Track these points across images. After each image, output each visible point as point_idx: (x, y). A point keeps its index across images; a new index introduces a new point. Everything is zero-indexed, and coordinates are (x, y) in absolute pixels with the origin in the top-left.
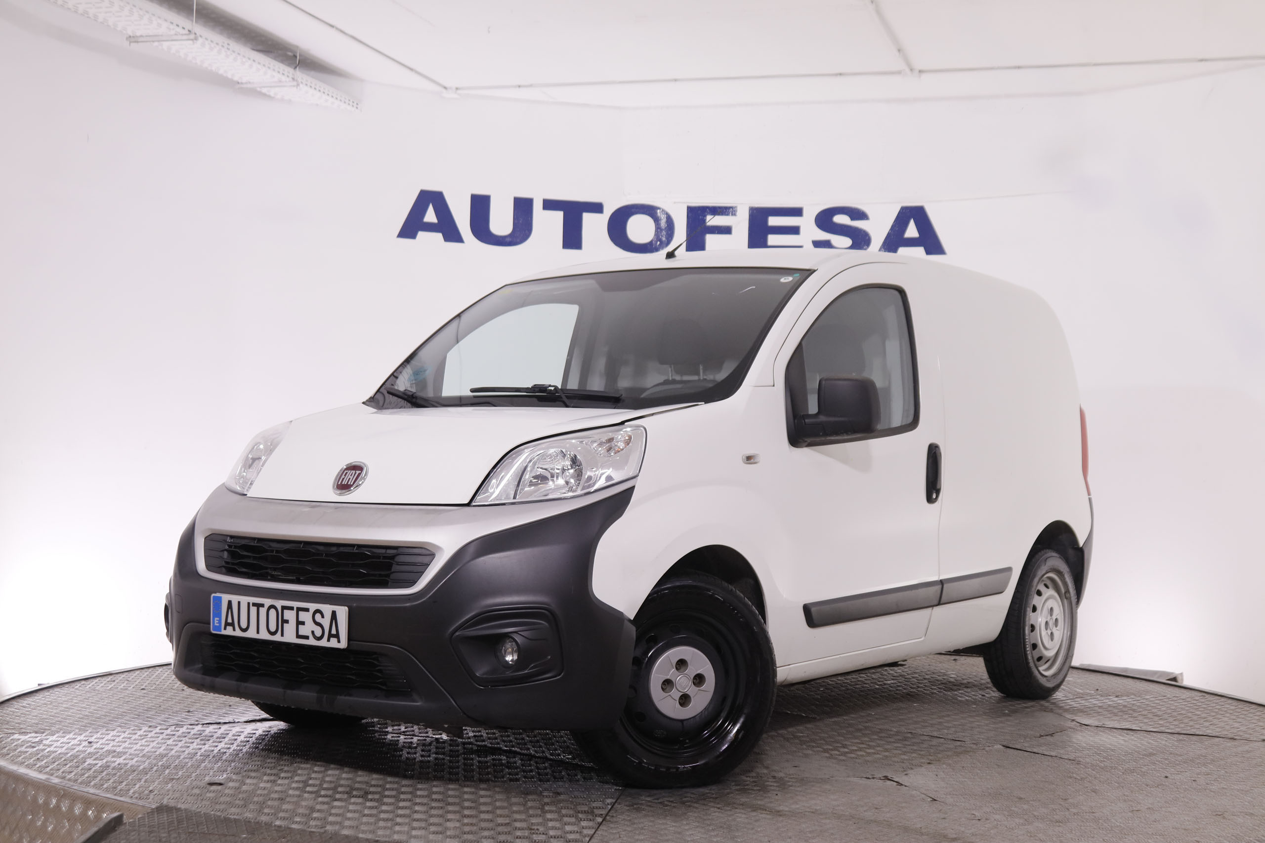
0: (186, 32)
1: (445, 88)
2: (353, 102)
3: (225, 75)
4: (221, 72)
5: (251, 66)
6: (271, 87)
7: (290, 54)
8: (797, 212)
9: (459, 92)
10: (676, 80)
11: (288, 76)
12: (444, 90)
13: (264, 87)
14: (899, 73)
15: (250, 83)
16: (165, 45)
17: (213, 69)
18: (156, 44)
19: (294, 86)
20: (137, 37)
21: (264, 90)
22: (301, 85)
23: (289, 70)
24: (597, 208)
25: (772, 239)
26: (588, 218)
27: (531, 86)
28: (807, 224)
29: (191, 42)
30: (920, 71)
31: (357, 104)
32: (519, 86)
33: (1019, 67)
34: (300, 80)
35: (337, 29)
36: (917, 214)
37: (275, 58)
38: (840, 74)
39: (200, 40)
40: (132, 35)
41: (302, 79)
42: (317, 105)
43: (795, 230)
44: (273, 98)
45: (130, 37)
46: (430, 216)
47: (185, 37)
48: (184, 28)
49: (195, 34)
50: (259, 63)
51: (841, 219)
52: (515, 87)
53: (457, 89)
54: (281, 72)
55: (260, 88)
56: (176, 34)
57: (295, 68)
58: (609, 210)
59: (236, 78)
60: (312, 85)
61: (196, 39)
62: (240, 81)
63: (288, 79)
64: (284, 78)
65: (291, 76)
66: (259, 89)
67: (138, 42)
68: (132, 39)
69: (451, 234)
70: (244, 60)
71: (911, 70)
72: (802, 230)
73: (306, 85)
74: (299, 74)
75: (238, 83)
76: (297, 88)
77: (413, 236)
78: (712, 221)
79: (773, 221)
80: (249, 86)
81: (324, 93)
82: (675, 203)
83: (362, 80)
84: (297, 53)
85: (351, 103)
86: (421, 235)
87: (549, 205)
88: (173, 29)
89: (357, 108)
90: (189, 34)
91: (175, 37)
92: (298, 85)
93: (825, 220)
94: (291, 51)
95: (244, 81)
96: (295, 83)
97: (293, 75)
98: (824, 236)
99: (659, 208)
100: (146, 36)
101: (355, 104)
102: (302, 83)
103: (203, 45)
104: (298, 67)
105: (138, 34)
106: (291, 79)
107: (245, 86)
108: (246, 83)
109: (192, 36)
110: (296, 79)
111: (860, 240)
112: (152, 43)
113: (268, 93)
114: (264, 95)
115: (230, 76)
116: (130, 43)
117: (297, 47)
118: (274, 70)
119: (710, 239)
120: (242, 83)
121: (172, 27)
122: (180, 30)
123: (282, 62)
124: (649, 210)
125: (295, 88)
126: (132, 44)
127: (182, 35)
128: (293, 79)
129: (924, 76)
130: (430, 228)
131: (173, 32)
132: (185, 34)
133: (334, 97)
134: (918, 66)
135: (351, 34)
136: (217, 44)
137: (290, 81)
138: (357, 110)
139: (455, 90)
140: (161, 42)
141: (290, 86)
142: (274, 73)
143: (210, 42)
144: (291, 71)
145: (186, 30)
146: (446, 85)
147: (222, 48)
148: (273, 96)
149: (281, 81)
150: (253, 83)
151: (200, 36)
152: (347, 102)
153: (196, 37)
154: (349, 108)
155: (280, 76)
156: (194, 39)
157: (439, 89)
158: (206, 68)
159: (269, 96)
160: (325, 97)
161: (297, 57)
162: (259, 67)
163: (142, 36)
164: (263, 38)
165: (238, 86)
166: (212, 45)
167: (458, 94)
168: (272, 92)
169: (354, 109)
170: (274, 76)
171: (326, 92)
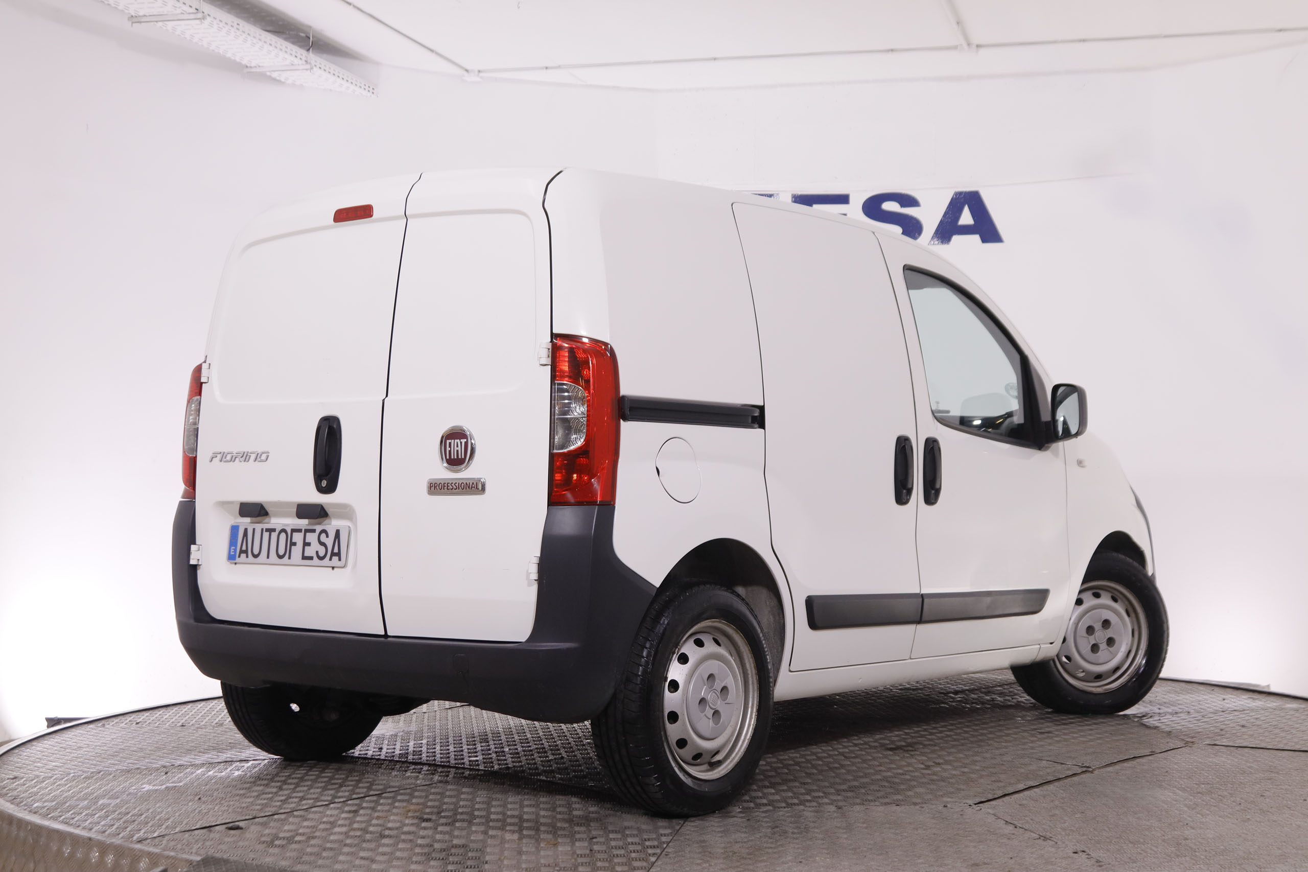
0: (193, 10)
1: (467, 71)
2: (369, 87)
3: (233, 58)
4: (229, 55)
5: (261, 48)
6: (282, 71)
7: (302, 35)
9: (481, 74)
10: (715, 59)
11: (301, 59)
12: (465, 73)
13: (274, 71)
14: (955, 48)
15: (259, 66)
16: (170, 25)
17: (221, 52)
18: (160, 24)
19: (307, 70)
20: (139, 16)
21: (275, 75)
22: (315, 69)
23: (301, 52)
27: (559, 67)
29: (198, 22)
30: (978, 46)
31: (373, 89)
32: (547, 68)
33: (1084, 41)
34: (313, 63)
35: (354, 6)
36: (973, 200)
37: (286, 39)
38: (892, 50)
39: (209, 19)
40: (134, 15)
41: (316, 61)
42: (331, 90)
45: (132, 16)
47: (192, 16)
48: (191, 6)
49: (203, 12)
50: (270, 45)
51: (890, 206)
52: (542, 68)
53: (479, 71)
54: (294, 53)
55: (270, 71)
56: (182, 13)
57: (308, 50)
59: (244, 62)
60: (326, 69)
61: (204, 18)
62: (248, 65)
63: (300, 62)
64: (296, 61)
65: (304, 58)
66: (268, 74)
67: (140, 22)
68: (135, 19)
70: (254, 41)
71: (969, 44)
73: (320, 68)
74: (312, 57)
75: (247, 67)
76: (310, 71)
80: (258, 70)
81: (338, 77)
83: (378, 63)
84: (309, 34)
85: (367, 87)
88: (180, 7)
89: (373, 93)
90: (197, 13)
91: (182, 17)
92: (312, 68)
94: (303, 31)
95: (253, 65)
96: (308, 66)
97: (306, 57)
100: (150, 16)
101: (371, 90)
102: (315, 66)
103: (211, 25)
104: (311, 50)
105: (141, 14)
106: (304, 63)
107: (254, 70)
108: (256, 67)
109: (200, 15)
110: (309, 61)
111: (912, 228)
112: (155, 23)
113: (278, 78)
114: (274, 80)
115: (238, 59)
116: (132, 23)
117: (310, 27)
118: (286, 52)
120: (251, 67)
121: (178, 5)
122: (187, 8)
123: (293, 43)
125: (308, 72)
126: (134, 24)
127: (189, 13)
128: (306, 61)
129: (982, 51)
131: (179, 11)
132: (193, 13)
133: (350, 81)
134: (976, 40)
135: (368, 12)
136: (226, 23)
137: (303, 64)
138: (372, 95)
139: (476, 73)
140: (166, 22)
141: (303, 69)
142: (287, 56)
143: (219, 22)
144: (304, 52)
145: (194, 8)
146: (468, 68)
147: (231, 28)
148: (283, 80)
149: (292, 65)
150: (262, 67)
151: (209, 15)
152: (363, 87)
153: (203, 16)
154: (365, 93)
155: (293, 58)
156: (203, 19)
157: (460, 72)
158: (213, 50)
159: (279, 82)
160: (339, 81)
161: (309, 38)
162: (271, 48)
163: (145, 16)
164: (274, 18)
165: (246, 70)
166: (221, 25)
167: (481, 77)
168: (283, 76)
169: (370, 94)
170: (286, 59)
171: (341, 76)
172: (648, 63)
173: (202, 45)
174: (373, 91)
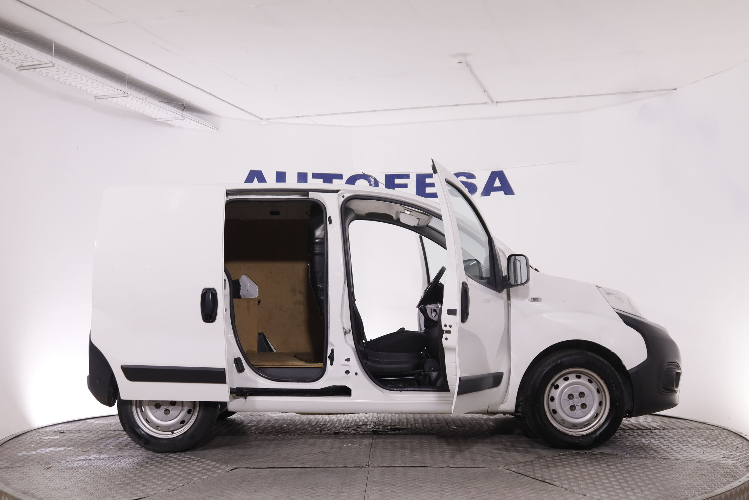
0: (122, 92)
1: (261, 119)
3: (148, 115)
4: (145, 113)
5: (159, 110)
6: (172, 120)
9: (268, 121)
10: (375, 111)
12: (261, 120)
14: (486, 103)
15: (161, 118)
16: (114, 99)
17: (141, 112)
18: (109, 99)
20: (99, 96)
21: (169, 122)
22: (186, 119)
23: (179, 112)
27: (304, 116)
29: (125, 98)
30: (496, 102)
32: (298, 117)
33: (546, 99)
34: (186, 117)
35: (201, 89)
37: (172, 106)
38: (457, 105)
39: (130, 97)
42: (197, 129)
44: (174, 126)
45: (96, 96)
47: (122, 95)
49: (127, 93)
50: (163, 108)
52: (295, 117)
53: (267, 119)
54: (175, 112)
56: (118, 94)
57: (183, 111)
59: (153, 117)
60: (192, 119)
62: (156, 118)
63: (179, 116)
64: (177, 116)
65: (180, 114)
66: (166, 122)
67: (99, 99)
68: (97, 97)
70: (155, 106)
71: (492, 102)
73: (189, 119)
74: (185, 113)
75: (155, 119)
76: (184, 120)
80: (160, 120)
82: (379, 173)
83: (219, 117)
84: (183, 103)
85: (214, 128)
89: (217, 130)
90: (124, 94)
91: (117, 96)
92: (184, 119)
94: (180, 102)
96: (183, 118)
97: (182, 114)
100: (104, 96)
102: (187, 118)
103: (132, 99)
104: (184, 110)
105: (99, 94)
106: (181, 116)
107: (158, 120)
109: (126, 95)
112: (107, 99)
113: (171, 124)
114: (169, 125)
115: (150, 115)
116: (96, 99)
117: (184, 100)
118: (171, 111)
120: (157, 119)
121: (115, 90)
122: (119, 92)
123: (176, 108)
125: (183, 120)
127: (121, 94)
128: (182, 116)
129: (499, 104)
131: (116, 93)
132: (122, 94)
133: (205, 125)
134: (495, 100)
135: (208, 92)
136: (140, 99)
138: (217, 131)
139: (266, 119)
140: (112, 99)
141: (180, 119)
142: (172, 113)
143: (136, 98)
144: (181, 112)
145: (123, 91)
146: (261, 118)
147: (142, 101)
148: (174, 125)
149: (176, 117)
150: (162, 119)
151: (130, 95)
152: (212, 127)
153: (127, 95)
154: (213, 130)
155: (175, 114)
156: (127, 96)
157: (258, 120)
158: (137, 111)
159: (172, 125)
160: (199, 125)
161: (183, 105)
162: (163, 110)
163: (101, 96)
164: (166, 96)
165: (156, 120)
166: (137, 99)
167: (268, 122)
168: (173, 123)
169: (215, 131)
170: (172, 115)
171: (200, 123)
172: (345, 113)
173: (132, 109)
174: (217, 129)
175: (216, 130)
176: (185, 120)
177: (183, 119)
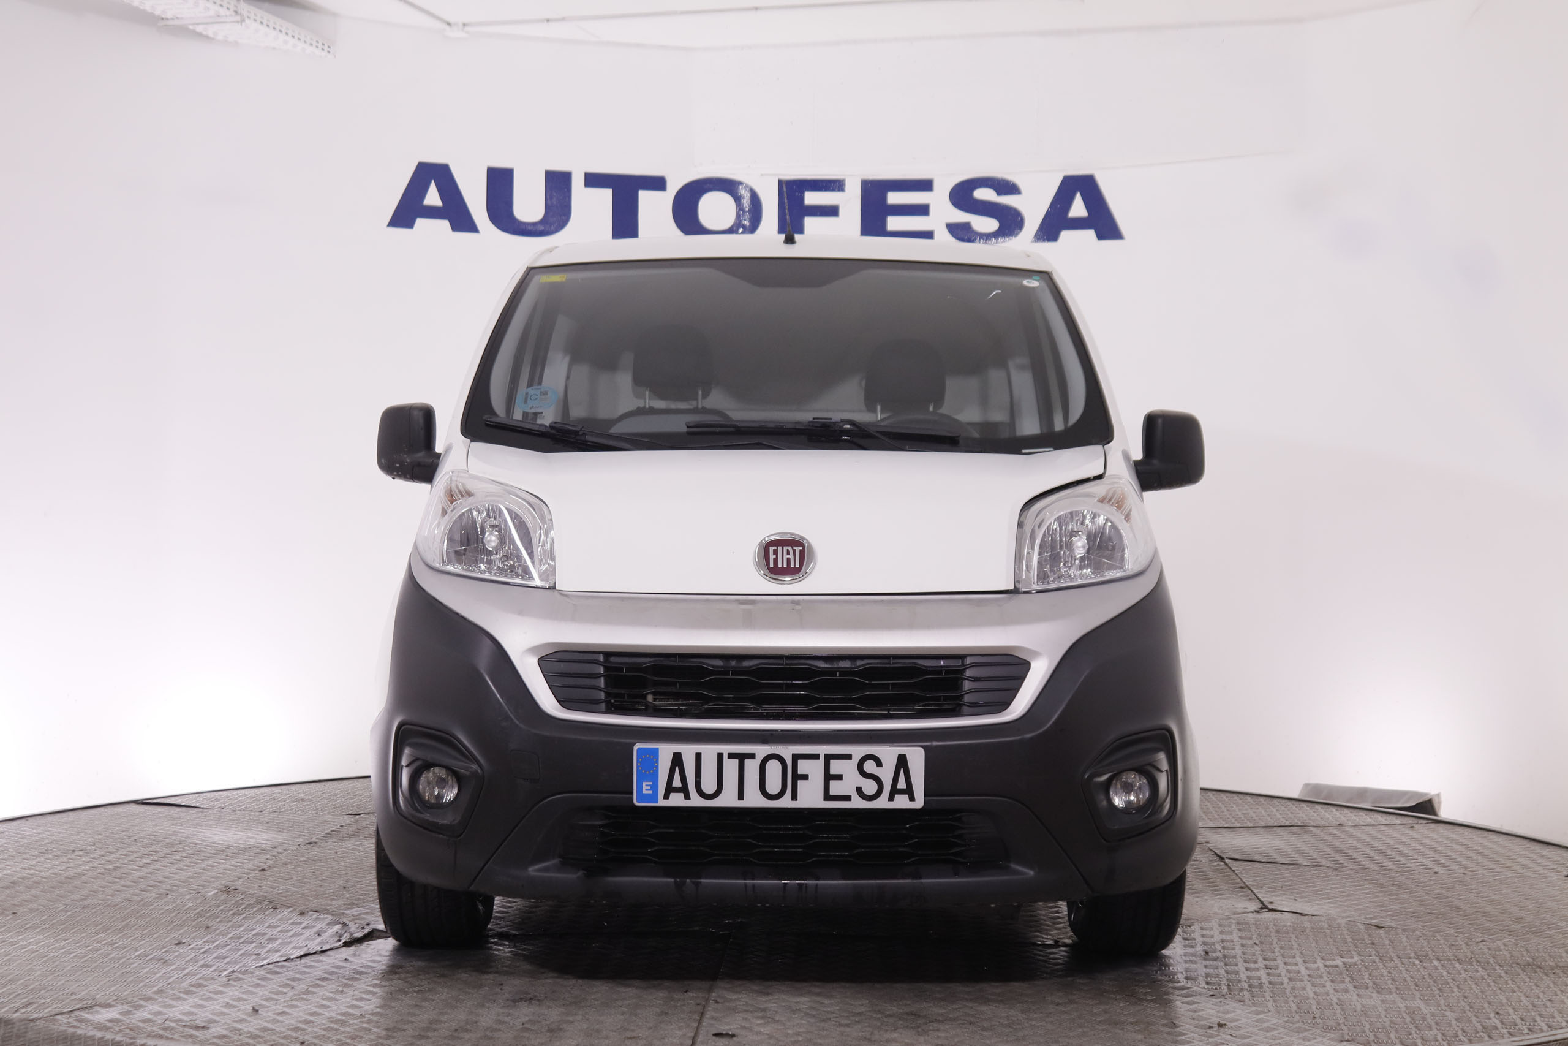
1: (449, 24)
2: (323, 44)
3: (142, 8)
6: (207, 23)
8: (925, 185)
9: (467, 28)
10: (756, 9)
11: (228, 8)
12: (447, 28)
13: (198, 24)
15: (177, 18)
21: (199, 29)
22: (247, 21)
23: (230, 1)
24: (657, 183)
25: (894, 223)
26: (645, 197)
27: (563, 19)
28: (939, 201)
31: (329, 47)
32: (548, 20)
34: (245, 14)
36: (1085, 186)
41: (249, 12)
42: (274, 48)
43: (922, 210)
44: (213, 39)
46: (433, 198)
51: (984, 194)
52: (542, 21)
53: (464, 25)
54: (219, 2)
55: (191, 24)
58: (674, 186)
59: (158, 12)
60: (263, 21)
62: (163, 16)
63: (228, 13)
64: (222, 11)
65: (232, 8)
66: (191, 27)
69: (462, 221)
72: (932, 210)
73: (255, 20)
74: (244, 6)
75: (162, 19)
76: (241, 25)
77: (410, 224)
78: (812, 198)
79: (894, 198)
80: (176, 22)
81: (281, 31)
82: (762, 175)
83: (335, 15)
85: (320, 45)
86: (420, 222)
87: (593, 180)
89: (329, 52)
92: (243, 21)
93: (962, 197)
95: (169, 15)
96: (238, 18)
97: (236, 6)
98: (961, 217)
99: (740, 183)
101: (326, 48)
102: (248, 17)
106: (233, 14)
107: (171, 23)
108: (172, 19)
110: (239, 12)
111: (1010, 222)
113: (204, 33)
114: (200, 35)
115: (148, 9)
118: (208, 1)
119: (809, 222)
120: (167, 19)
124: (728, 186)
128: (236, 12)
130: (432, 213)
133: (296, 37)
137: (231, 15)
138: (329, 55)
139: (461, 27)
141: (234, 22)
142: (210, 5)
144: (233, 2)
146: (450, 20)
148: (211, 36)
149: (219, 16)
150: (182, 18)
152: (314, 43)
154: (318, 52)
155: (217, 8)
157: (441, 25)
159: (207, 37)
160: (282, 37)
165: (162, 23)
167: (467, 32)
168: (210, 31)
169: (324, 54)
170: (209, 9)
171: (284, 31)
172: (675, 13)
174: (329, 49)
175: (326, 51)
176: (243, 24)
177: (238, 22)
